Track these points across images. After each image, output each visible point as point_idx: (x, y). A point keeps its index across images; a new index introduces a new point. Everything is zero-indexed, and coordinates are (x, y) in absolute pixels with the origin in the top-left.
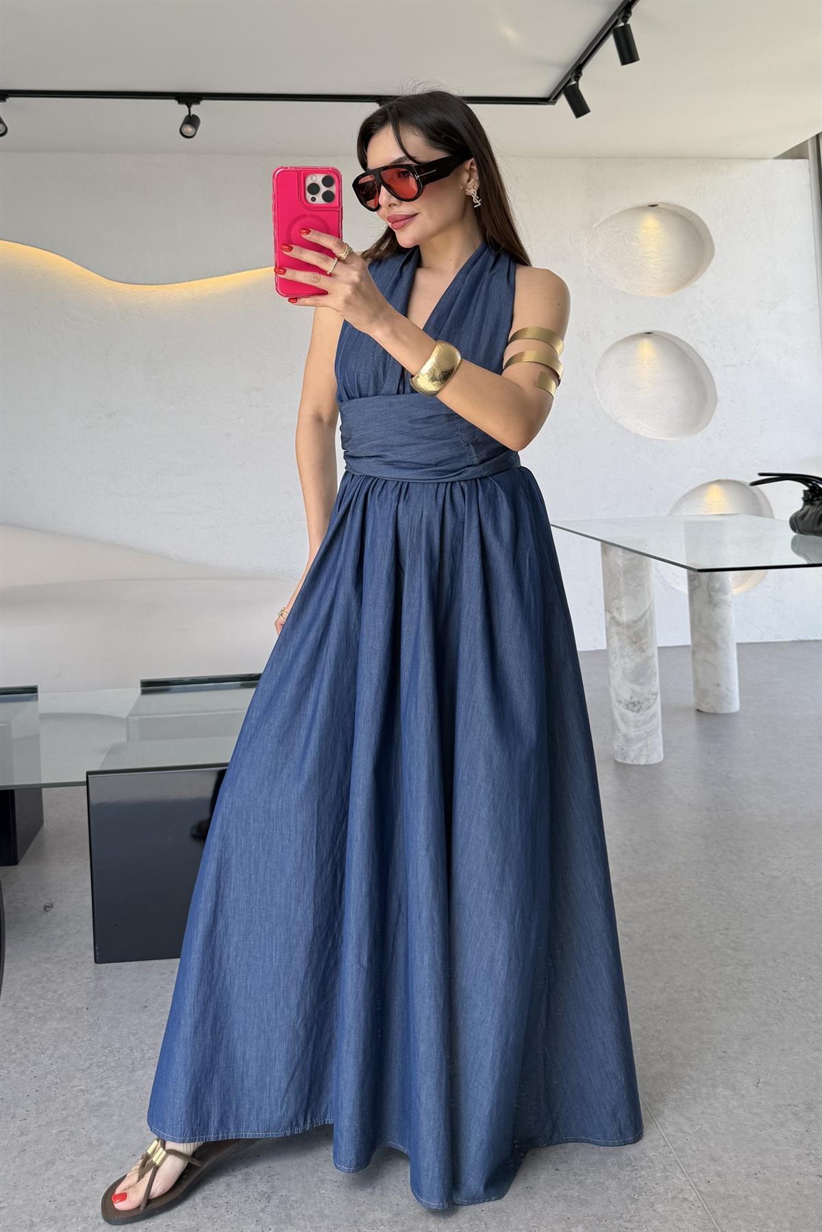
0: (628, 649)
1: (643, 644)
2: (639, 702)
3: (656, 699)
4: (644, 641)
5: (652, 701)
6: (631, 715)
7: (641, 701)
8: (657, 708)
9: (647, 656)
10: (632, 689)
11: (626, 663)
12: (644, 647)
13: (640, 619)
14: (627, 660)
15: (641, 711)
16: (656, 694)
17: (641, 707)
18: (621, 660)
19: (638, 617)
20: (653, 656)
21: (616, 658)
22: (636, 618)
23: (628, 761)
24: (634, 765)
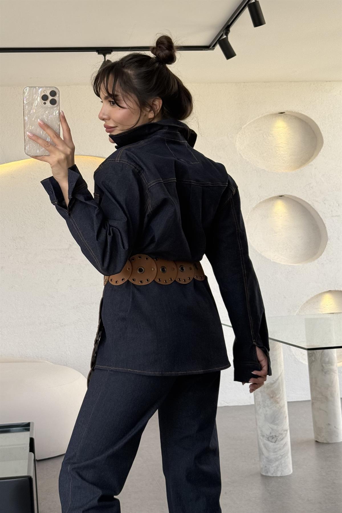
0: (268, 402)
1: (277, 398)
2: (276, 436)
3: (286, 434)
4: (278, 397)
5: (284, 435)
6: (271, 444)
7: (277, 436)
8: (288, 439)
9: (280, 406)
10: (271, 428)
11: (266, 411)
12: (278, 400)
13: (275, 382)
14: (267, 409)
15: (277, 442)
16: (287, 431)
17: (277, 439)
18: (264, 409)
19: (273, 381)
20: (284, 405)
21: (260, 408)
22: (272, 382)
23: (270, 474)
24: (273, 477)
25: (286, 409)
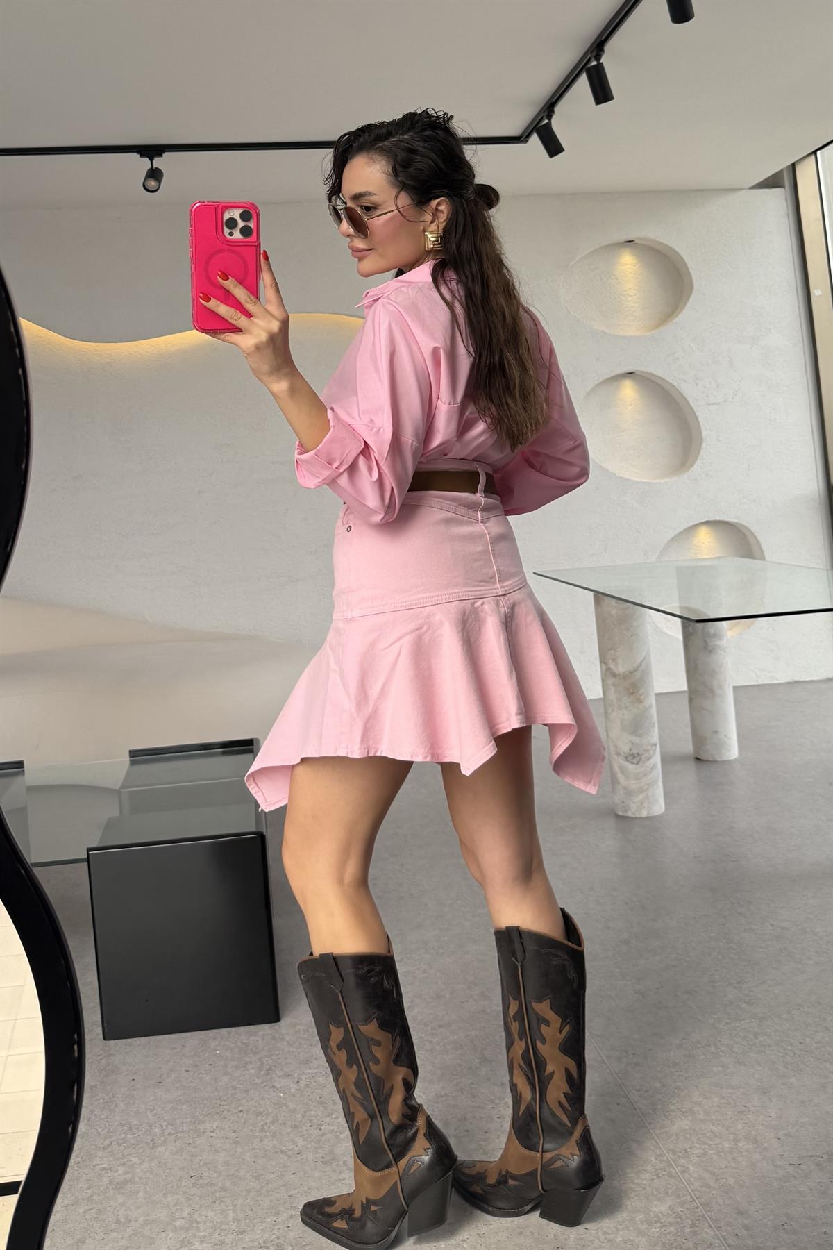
0: (626, 700)
1: (641, 695)
2: (638, 754)
3: (656, 748)
4: (641, 692)
5: (652, 752)
6: (631, 767)
8: (657, 759)
9: (644, 707)
10: (631, 741)
11: (623, 715)
12: (642, 697)
13: (637, 668)
14: (625, 711)
15: (641, 762)
17: (641, 758)
18: (619, 712)
19: (635, 666)
20: (650, 707)
21: (613, 710)
22: (632, 669)
23: (629, 814)
24: (636, 818)
25: (654, 711)
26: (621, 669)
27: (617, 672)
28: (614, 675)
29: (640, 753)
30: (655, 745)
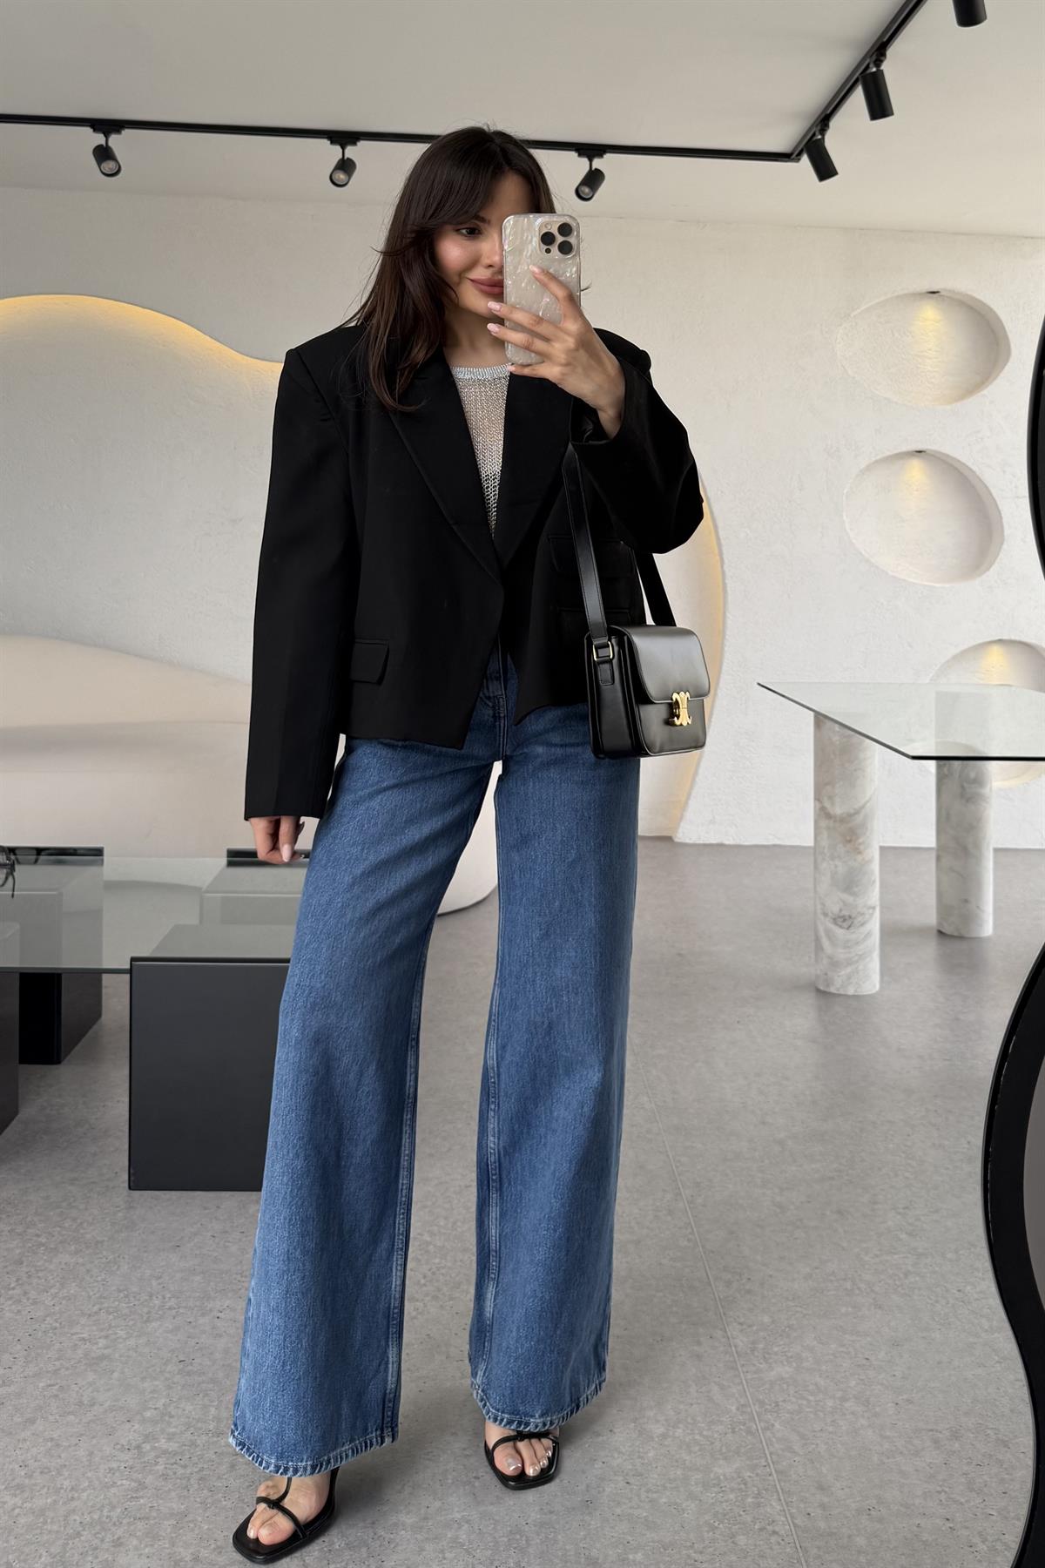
0: (841, 849)
1: (860, 844)
2: (850, 917)
3: (872, 915)
4: (861, 840)
5: (867, 917)
6: (839, 932)
8: (874, 925)
9: (861, 860)
10: (842, 900)
11: (836, 866)
12: (862, 847)
13: (857, 812)
14: (837, 862)
15: (851, 928)
17: (852, 923)
18: (831, 862)
19: (855, 809)
20: (870, 861)
21: (824, 859)
22: (852, 811)
23: (832, 990)
24: (840, 995)
25: (876, 865)
26: (838, 810)
27: (832, 812)
28: (828, 816)
29: (853, 916)
30: (874, 908)
